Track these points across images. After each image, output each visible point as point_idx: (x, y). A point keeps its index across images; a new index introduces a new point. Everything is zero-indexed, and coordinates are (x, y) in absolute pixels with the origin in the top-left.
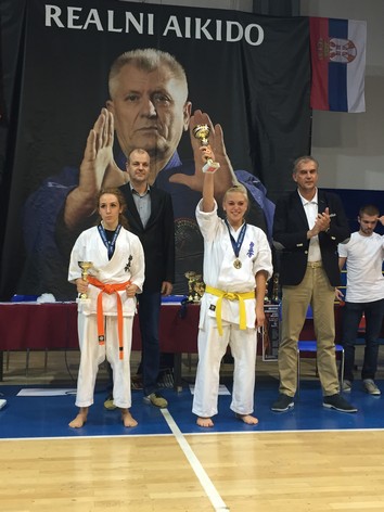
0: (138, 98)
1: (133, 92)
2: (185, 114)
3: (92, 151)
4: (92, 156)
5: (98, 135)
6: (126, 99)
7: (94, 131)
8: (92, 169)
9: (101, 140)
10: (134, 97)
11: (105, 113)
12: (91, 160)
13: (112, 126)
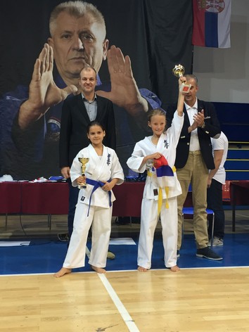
0: (70, 36)
1: (67, 32)
2: (104, 48)
3: (38, 74)
4: (38, 78)
5: (42, 63)
6: (62, 37)
7: (39, 60)
8: (38, 87)
9: (44, 66)
10: (68, 35)
11: (47, 47)
12: (37, 81)
13: (52, 56)
